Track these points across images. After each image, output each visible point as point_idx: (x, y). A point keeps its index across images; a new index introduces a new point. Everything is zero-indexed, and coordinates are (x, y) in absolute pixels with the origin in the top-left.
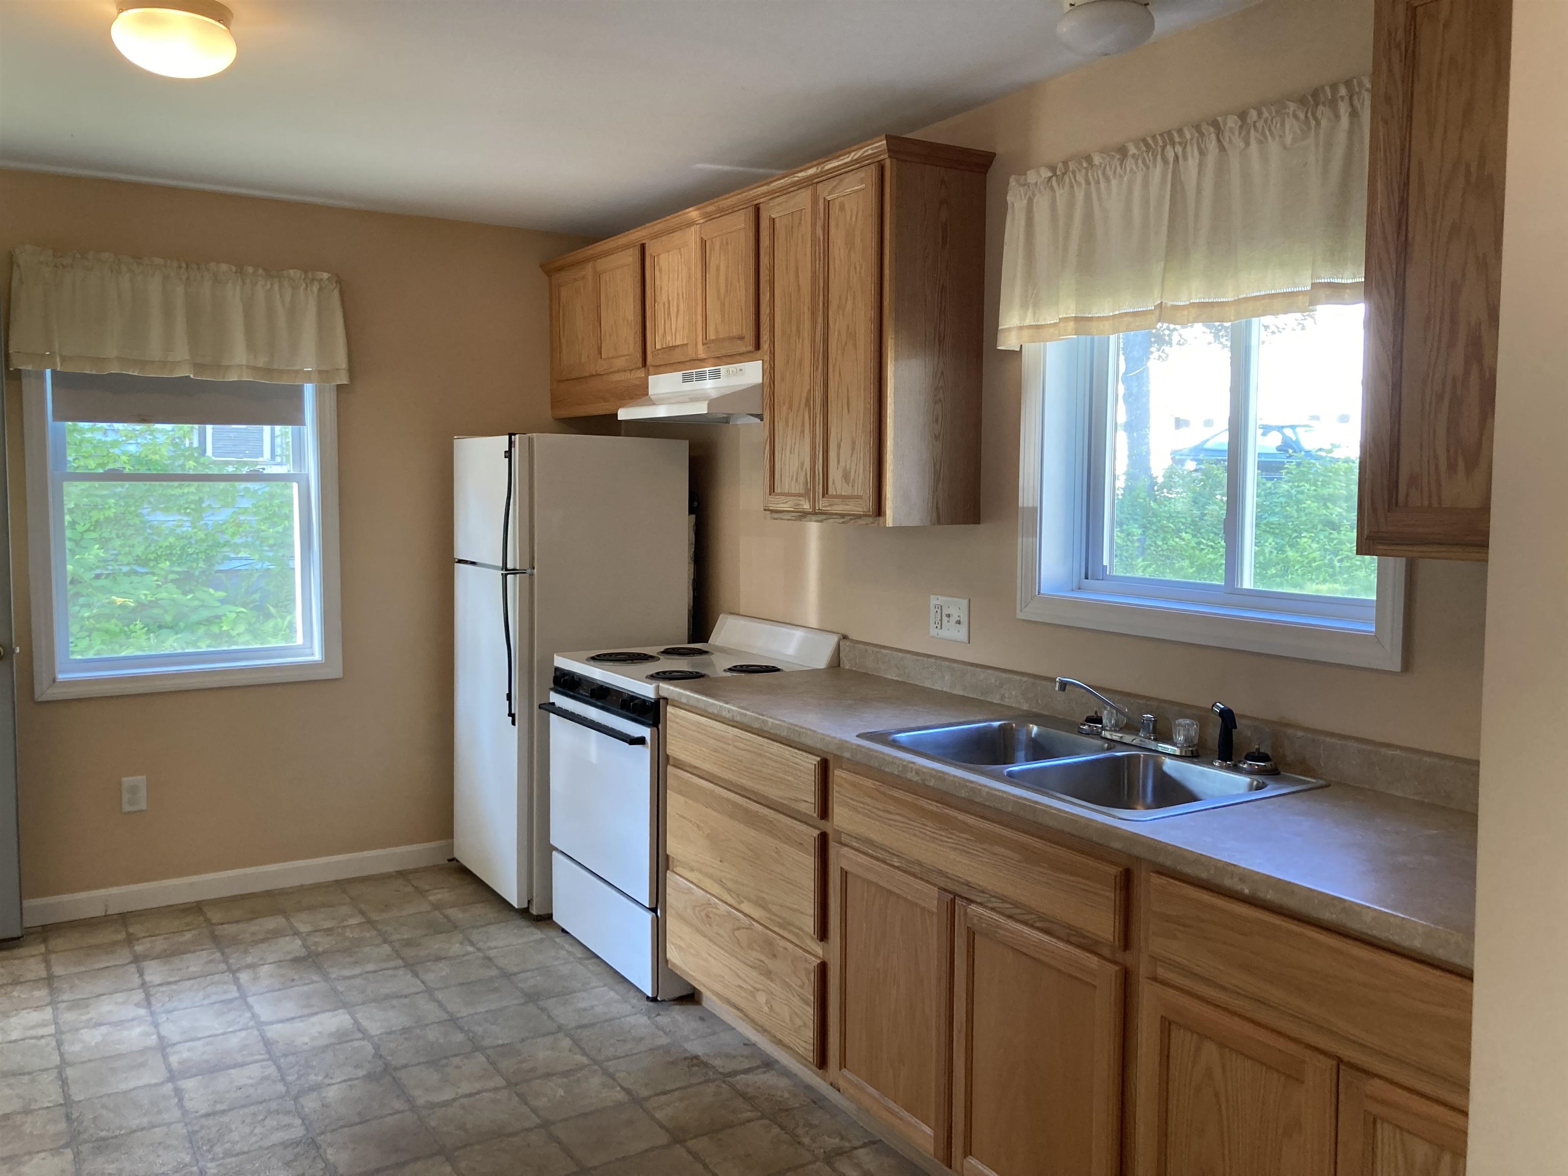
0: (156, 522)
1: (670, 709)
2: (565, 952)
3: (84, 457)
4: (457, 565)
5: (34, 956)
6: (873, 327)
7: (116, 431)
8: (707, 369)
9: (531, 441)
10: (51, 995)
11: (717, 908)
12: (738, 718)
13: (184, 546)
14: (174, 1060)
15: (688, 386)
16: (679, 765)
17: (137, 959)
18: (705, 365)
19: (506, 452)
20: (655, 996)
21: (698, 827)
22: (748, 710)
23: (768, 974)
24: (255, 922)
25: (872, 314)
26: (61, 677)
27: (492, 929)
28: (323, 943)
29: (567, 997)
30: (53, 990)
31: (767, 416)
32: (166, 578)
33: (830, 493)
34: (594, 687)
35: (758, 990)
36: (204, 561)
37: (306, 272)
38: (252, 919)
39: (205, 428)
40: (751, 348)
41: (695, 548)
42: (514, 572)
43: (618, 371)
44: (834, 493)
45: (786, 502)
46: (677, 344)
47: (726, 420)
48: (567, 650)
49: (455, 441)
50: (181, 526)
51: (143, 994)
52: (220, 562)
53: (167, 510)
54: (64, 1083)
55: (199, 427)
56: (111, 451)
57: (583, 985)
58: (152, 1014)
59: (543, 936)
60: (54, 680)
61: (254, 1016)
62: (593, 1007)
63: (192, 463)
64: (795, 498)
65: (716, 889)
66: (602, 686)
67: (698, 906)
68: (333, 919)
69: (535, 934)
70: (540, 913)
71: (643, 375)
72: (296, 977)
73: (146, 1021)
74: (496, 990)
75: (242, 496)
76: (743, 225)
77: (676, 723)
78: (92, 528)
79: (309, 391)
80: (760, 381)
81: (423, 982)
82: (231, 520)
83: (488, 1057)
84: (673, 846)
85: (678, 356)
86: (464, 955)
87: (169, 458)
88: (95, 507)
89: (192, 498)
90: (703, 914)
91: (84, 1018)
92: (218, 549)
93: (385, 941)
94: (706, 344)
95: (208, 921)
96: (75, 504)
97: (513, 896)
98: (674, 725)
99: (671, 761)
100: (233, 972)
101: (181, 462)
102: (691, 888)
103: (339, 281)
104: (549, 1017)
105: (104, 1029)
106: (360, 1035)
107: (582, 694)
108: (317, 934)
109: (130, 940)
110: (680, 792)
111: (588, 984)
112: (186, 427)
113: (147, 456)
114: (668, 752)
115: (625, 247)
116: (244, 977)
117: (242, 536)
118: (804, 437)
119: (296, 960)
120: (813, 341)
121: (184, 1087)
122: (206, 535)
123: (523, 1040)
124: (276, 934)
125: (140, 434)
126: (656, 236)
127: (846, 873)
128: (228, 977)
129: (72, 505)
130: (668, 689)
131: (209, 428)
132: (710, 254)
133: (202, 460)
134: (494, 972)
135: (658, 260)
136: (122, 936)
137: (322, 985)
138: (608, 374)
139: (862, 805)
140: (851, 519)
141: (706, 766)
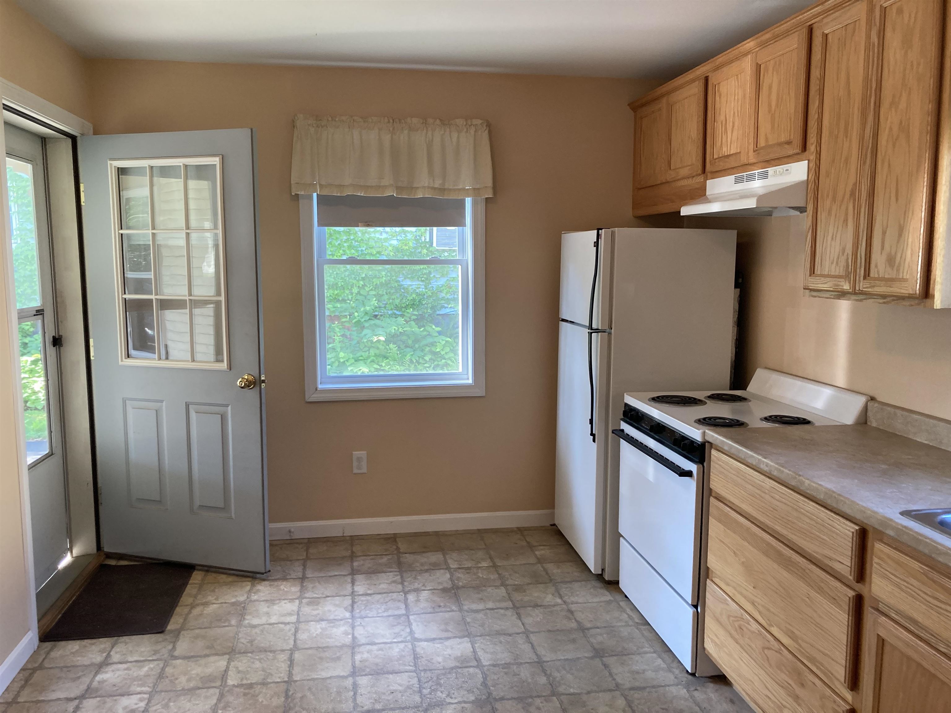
0: (406, 286)
1: (714, 452)
2: (626, 616)
3: (370, 248)
4: (560, 322)
5: (298, 560)
6: (930, 119)
7: (387, 233)
8: (756, 171)
9: (613, 234)
10: (301, 592)
11: (749, 624)
12: (775, 473)
13: (421, 299)
14: (358, 657)
15: (740, 187)
16: (719, 498)
17: (354, 572)
18: (756, 168)
19: (595, 242)
20: (694, 672)
21: (735, 553)
22: (786, 468)
23: (796, 698)
24: (424, 555)
25: (930, 107)
26: (320, 387)
27: (576, 585)
28: (463, 578)
29: (624, 657)
30: (303, 588)
31: (810, 208)
32: (410, 318)
33: (872, 275)
34: (653, 424)
35: (785, 707)
36: (431, 308)
37: (466, 120)
38: (424, 552)
39: (433, 229)
40: (798, 151)
41: (739, 315)
42: (597, 331)
43: (683, 178)
44: (876, 276)
45: (826, 283)
46: (731, 153)
47: (769, 214)
48: (634, 390)
49: (562, 235)
50: (419, 288)
51: (351, 601)
52: (439, 309)
53: (412, 278)
54: (291, 662)
55: (430, 229)
56: (384, 244)
57: (637, 649)
58: (353, 617)
59: (612, 599)
60: (316, 389)
61: (412, 632)
62: (644, 671)
63: (425, 251)
64: (834, 279)
65: (748, 607)
66: (659, 424)
67: (733, 617)
68: (473, 560)
69: (606, 596)
70: (610, 579)
71: (702, 180)
72: (442, 604)
73: (349, 622)
74: (574, 641)
75: (452, 270)
76: (796, 46)
77: (718, 464)
78: (373, 289)
79: (468, 202)
80: (805, 178)
81: (523, 624)
82: (446, 285)
83: (561, 703)
84: (712, 561)
85: (732, 163)
86: (554, 606)
87: (413, 248)
88: (375, 277)
89: (425, 271)
90: (736, 624)
91: (315, 613)
92: (439, 302)
93: (503, 584)
94: (757, 150)
95: (398, 549)
96: (366, 275)
97: (591, 564)
98: (717, 466)
99: (713, 494)
100: (406, 593)
101: (419, 250)
102: (726, 599)
103: (489, 125)
104: (611, 674)
105: (324, 624)
106: (475, 663)
107: (643, 427)
108: (460, 571)
109: (352, 557)
110: (720, 521)
111: (642, 648)
112: (423, 229)
113: (402, 247)
114: (711, 487)
115: (693, 81)
116: (411, 597)
117: (451, 294)
118: (847, 225)
119: (445, 590)
120: (862, 138)
121: (360, 682)
122: (432, 293)
123: (589, 693)
124: (435, 566)
125: (399, 234)
126: (717, 68)
127: (883, 640)
128: (401, 596)
129: (364, 276)
130: (713, 435)
131: (435, 229)
132: (764, 75)
133: (431, 249)
134: (574, 625)
135: (719, 88)
136: (348, 553)
137: (457, 615)
138: (675, 181)
139: (906, 584)
140: (893, 300)
141: (745, 507)
